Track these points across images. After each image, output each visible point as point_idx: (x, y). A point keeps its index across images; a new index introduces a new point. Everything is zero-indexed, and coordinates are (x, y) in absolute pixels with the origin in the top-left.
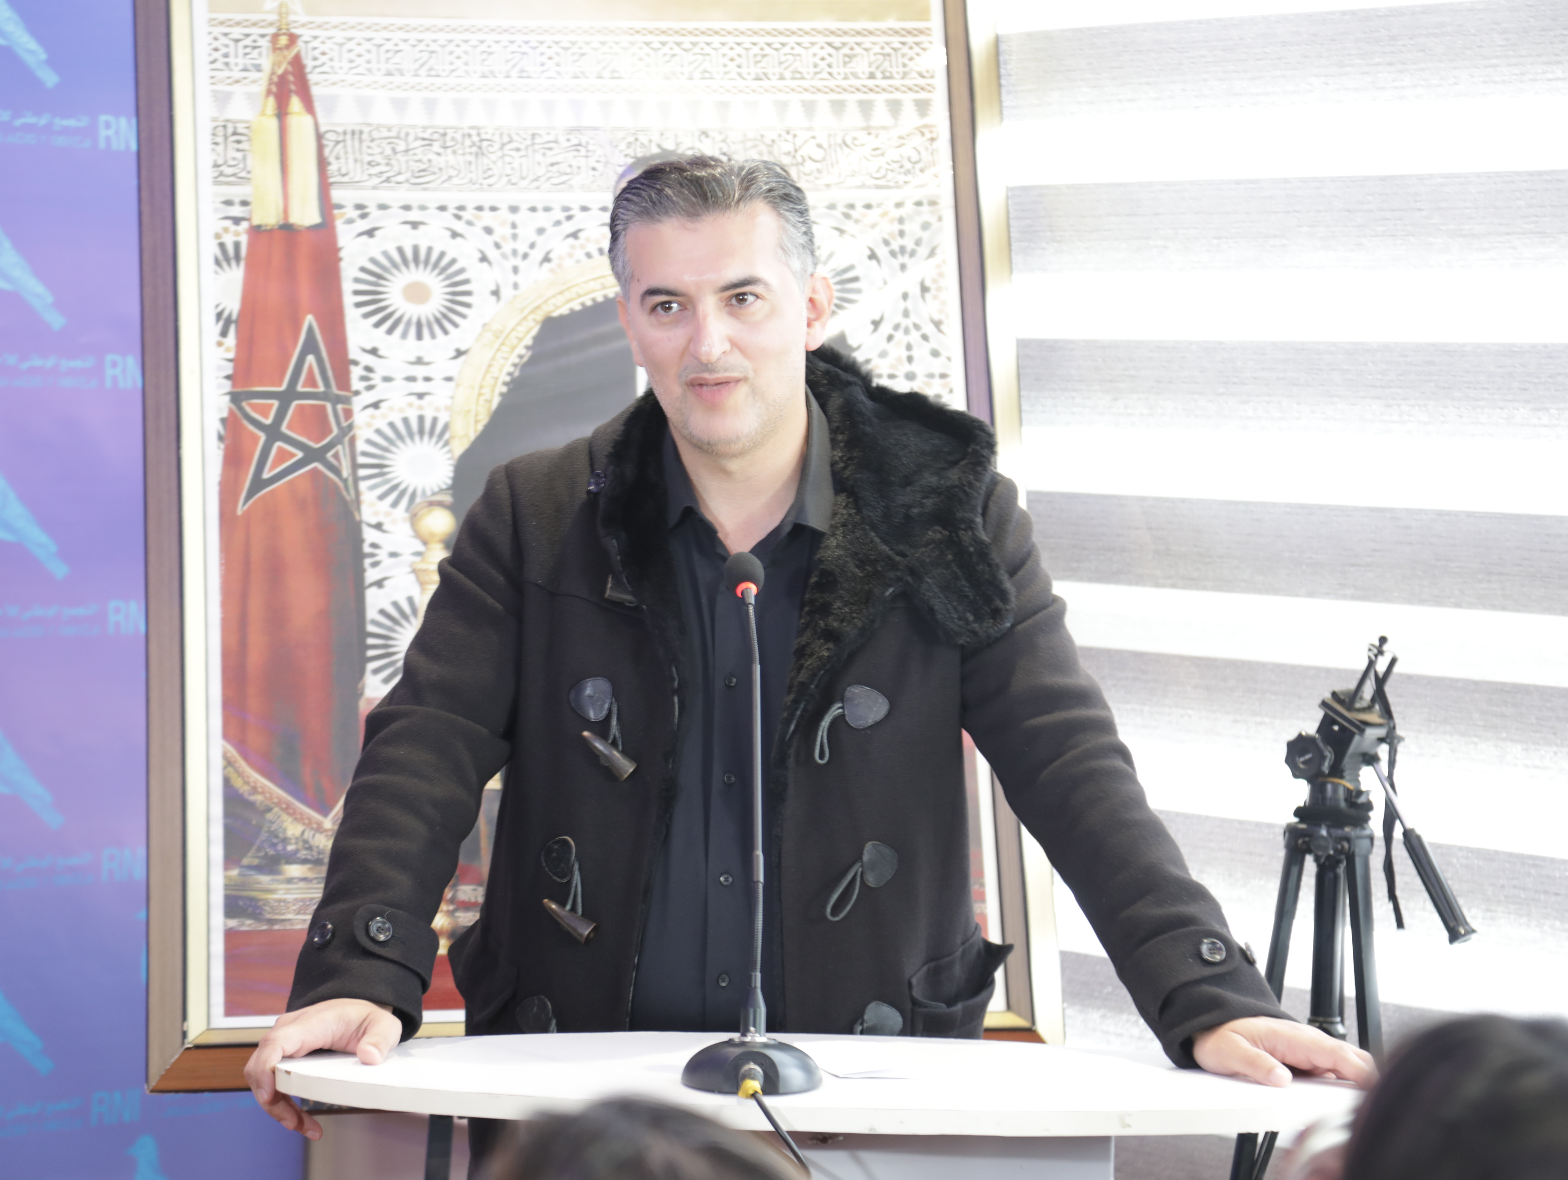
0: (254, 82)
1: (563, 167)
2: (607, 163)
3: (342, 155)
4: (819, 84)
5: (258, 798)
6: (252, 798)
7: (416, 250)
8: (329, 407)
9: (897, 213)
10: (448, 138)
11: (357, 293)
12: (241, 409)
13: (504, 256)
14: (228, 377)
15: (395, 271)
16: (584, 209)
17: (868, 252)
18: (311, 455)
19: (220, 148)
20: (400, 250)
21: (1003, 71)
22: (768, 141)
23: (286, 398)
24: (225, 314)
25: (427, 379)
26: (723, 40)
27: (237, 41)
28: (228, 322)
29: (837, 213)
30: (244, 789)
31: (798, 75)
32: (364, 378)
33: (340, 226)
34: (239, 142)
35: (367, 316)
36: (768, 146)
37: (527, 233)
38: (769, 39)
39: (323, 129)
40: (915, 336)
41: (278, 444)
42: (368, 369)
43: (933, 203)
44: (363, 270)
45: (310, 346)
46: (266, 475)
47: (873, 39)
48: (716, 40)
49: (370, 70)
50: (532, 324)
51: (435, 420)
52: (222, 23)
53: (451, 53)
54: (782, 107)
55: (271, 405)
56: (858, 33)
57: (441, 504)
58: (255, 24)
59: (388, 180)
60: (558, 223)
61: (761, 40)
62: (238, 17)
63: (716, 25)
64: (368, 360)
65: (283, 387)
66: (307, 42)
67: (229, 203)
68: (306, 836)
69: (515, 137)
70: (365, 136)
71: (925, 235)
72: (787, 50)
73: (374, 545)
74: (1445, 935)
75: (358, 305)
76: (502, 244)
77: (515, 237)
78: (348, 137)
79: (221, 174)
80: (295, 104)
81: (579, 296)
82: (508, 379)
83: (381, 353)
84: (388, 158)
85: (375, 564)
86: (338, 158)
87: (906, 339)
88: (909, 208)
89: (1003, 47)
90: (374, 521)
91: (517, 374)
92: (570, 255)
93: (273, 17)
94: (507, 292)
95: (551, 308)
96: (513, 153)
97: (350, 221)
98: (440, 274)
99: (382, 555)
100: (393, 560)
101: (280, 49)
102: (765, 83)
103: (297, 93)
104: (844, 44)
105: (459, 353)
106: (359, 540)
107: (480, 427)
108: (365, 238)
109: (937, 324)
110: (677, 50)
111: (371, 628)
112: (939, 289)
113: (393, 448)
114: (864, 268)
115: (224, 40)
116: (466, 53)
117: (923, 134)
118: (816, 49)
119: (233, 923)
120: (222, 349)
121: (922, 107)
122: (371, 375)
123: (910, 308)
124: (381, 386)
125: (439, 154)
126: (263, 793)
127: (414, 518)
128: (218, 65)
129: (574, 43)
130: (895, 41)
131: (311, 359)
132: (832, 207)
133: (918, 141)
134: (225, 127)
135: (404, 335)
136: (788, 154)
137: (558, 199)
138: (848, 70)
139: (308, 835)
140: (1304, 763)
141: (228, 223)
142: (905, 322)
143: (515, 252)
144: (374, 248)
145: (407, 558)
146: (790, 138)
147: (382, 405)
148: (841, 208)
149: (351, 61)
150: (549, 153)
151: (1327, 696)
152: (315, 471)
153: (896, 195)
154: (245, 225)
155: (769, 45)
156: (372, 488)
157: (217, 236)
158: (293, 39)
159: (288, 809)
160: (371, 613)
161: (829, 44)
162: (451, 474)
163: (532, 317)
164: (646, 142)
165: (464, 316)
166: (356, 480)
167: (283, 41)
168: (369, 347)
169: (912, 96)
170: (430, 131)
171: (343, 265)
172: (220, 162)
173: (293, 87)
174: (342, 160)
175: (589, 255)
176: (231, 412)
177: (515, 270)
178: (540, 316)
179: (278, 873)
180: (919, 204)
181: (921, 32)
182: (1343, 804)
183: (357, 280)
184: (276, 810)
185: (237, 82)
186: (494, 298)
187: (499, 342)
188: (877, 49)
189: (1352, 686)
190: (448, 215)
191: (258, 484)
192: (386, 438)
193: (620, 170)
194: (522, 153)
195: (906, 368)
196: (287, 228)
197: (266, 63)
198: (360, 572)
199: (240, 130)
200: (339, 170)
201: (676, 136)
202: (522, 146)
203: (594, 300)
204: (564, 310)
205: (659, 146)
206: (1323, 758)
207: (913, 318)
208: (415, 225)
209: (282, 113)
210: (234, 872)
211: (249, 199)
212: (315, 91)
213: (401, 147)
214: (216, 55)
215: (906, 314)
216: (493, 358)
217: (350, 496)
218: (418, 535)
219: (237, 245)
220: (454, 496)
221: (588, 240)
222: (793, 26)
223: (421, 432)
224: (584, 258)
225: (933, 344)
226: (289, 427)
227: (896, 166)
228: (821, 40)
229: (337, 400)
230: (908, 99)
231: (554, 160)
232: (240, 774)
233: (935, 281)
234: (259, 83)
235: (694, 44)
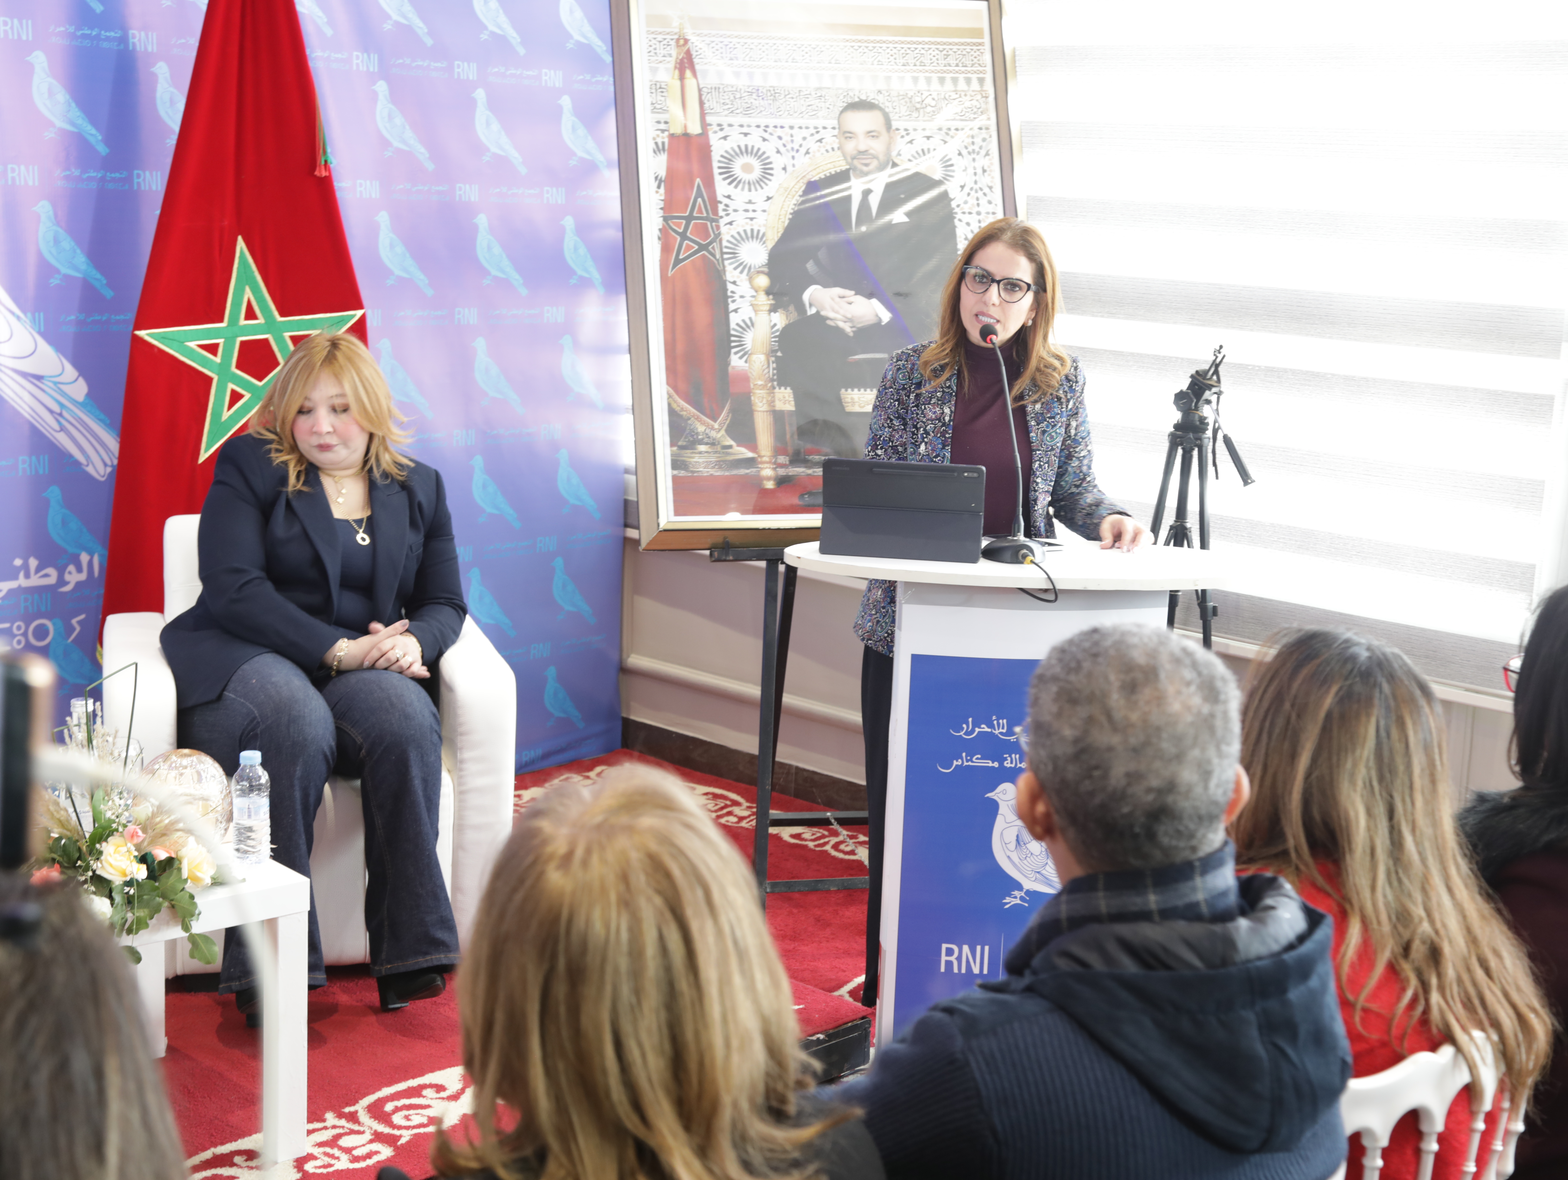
0: (669, 62)
1: (814, 107)
2: (834, 106)
3: (710, 99)
4: (933, 68)
5: (684, 413)
6: (681, 413)
7: (746, 146)
8: (709, 224)
9: (971, 133)
10: (760, 91)
11: (720, 168)
12: (668, 224)
13: (788, 151)
14: (661, 209)
15: (737, 157)
16: (825, 128)
17: (958, 152)
18: (702, 248)
19: (654, 95)
20: (739, 147)
21: (1017, 65)
22: (909, 96)
23: (689, 219)
24: (659, 178)
25: (754, 211)
26: (888, 45)
27: (660, 42)
28: (661, 181)
29: (943, 132)
30: (678, 409)
31: (923, 64)
32: (724, 210)
33: (711, 135)
34: (662, 92)
35: (725, 179)
36: (910, 98)
37: (798, 140)
38: (909, 46)
39: (701, 86)
40: (980, 194)
41: (686, 242)
42: (727, 205)
43: (987, 129)
44: (722, 156)
45: (699, 194)
46: (681, 257)
47: (957, 47)
48: (884, 45)
49: (722, 57)
50: (802, 184)
51: (759, 231)
52: (653, 33)
53: (760, 49)
54: (915, 80)
55: (682, 223)
56: (950, 44)
57: (762, 272)
58: (668, 34)
59: (732, 112)
60: (812, 135)
61: (906, 46)
62: (660, 30)
63: (884, 38)
64: (726, 201)
65: (687, 214)
66: (693, 43)
67: (659, 122)
68: (707, 432)
69: (791, 92)
70: (721, 90)
71: (984, 144)
72: (917, 51)
73: (733, 292)
74: (1242, 483)
75: (721, 174)
76: (787, 145)
77: (792, 141)
78: (713, 90)
79: (655, 108)
80: (688, 73)
81: (824, 171)
82: (792, 211)
83: (732, 198)
84: (732, 101)
85: (733, 301)
86: (708, 101)
87: (976, 195)
88: (976, 131)
89: (1017, 53)
90: (732, 280)
91: (796, 209)
92: (819, 151)
93: (677, 30)
94: (790, 168)
95: (811, 177)
96: (790, 100)
97: (715, 132)
98: (758, 159)
99: (737, 297)
100: (742, 299)
101: (680, 46)
102: (907, 68)
103: (689, 68)
104: (944, 49)
105: (769, 198)
106: (725, 290)
107: (780, 235)
108: (722, 141)
109: (990, 188)
110: (866, 50)
111: (732, 332)
112: (991, 171)
113: (739, 245)
114: (956, 160)
115: (654, 41)
116: (767, 49)
117: (982, 94)
118: (930, 51)
119: (675, 472)
120: (658, 194)
121: (981, 81)
122: (728, 208)
123: (978, 180)
124: (733, 214)
125: (755, 99)
126: (686, 411)
127: (751, 279)
128: (652, 54)
129: (818, 46)
130: (968, 48)
131: (700, 200)
132: (940, 129)
133: (979, 97)
134: (656, 84)
135: (743, 189)
136: (919, 103)
137: (812, 123)
138: (946, 62)
139: (708, 431)
140: (1182, 404)
141: (659, 132)
142: (976, 187)
143: (793, 149)
144: (728, 145)
145: (748, 298)
146: (919, 95)
147: (734, 223)
148: (945, 130)
149: (714, 53)
150: (807, 100)
151: (1193, 372)
152: (704, 256)
153: (971, 124)
154: (666, 133)
155: (909, 48)
156: (731, 264)
157: (654, 139)
158: (686, 41)
159: (698, 419)
160: (733, 325)
161: (937, 49)
162: (767, 258)
163: (802, 181)
164: (852, 95)
165: (770, 180)
166: (723, 260)
167: (682, 42)
168: (726, 195)
169: (976, 75)
170: (751, 88)
171: (713, 154)
172: (654, 102)
173: (687, 65)
174: (711, 102)
175: (827, 151)
176: (664, 226)
177: (793, 157)
178: (805, 180)
179: (695, 449)
180: (980, 129)
181: (980, 44)
182: (1198, 423)
183: (720, 162)
184: (692, 419)
185: (661, 62)
186: (784, 171)
187: (787, 193)
188: (959, 52)
189: (1207, 368)
190: (761, 129)
191: (678, 261)
192: (736, 240)
193: (841, 109)
194: (794, 100)
195: (976, 209)
196: (686, 135)
197: (674, 52)
198: (726, 305)
199: (663, 86)
200: (709, 106)
201: (866, 93)
202: (794, 96)
203: (830, 173)
204: (817, 178)
205: (859, 97)
206: (1193, 401)
207: (979, 185)
208: (746, 134)
209: (682, 78)
210: (675, 448)
211: (668, 121)
212: (697, 67)
213: (738, 96)
214: (651, 49)
215: (976, 182)
216: (784, 201)
217: (720, 268)
218: (753, 287)
219: (663, 143)
220: (769, 268)
221: (826, 143)
222: (920, 39)
223: (752, 237)
224: (825, 152)
225: (988, 198)
226: (691, 234)
227: (970, 110)
228: (933, 47)
229: (712, 221)
230: (974, 77)
231: (809, 103)
232: (675, 402)
233: (989, 167)
234: (671, 63)
235: (874, 47)
